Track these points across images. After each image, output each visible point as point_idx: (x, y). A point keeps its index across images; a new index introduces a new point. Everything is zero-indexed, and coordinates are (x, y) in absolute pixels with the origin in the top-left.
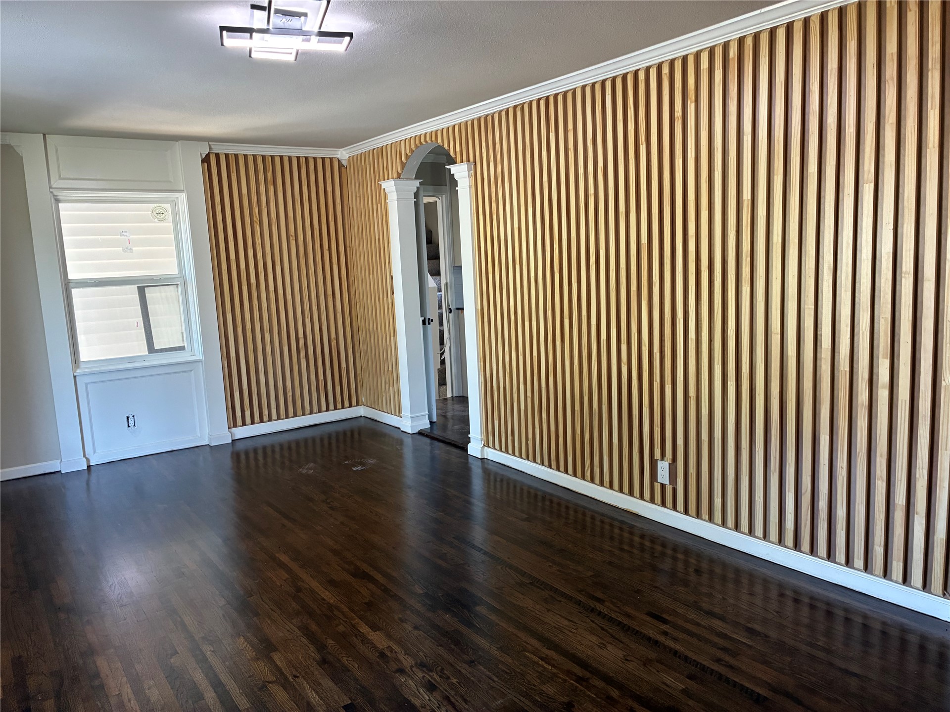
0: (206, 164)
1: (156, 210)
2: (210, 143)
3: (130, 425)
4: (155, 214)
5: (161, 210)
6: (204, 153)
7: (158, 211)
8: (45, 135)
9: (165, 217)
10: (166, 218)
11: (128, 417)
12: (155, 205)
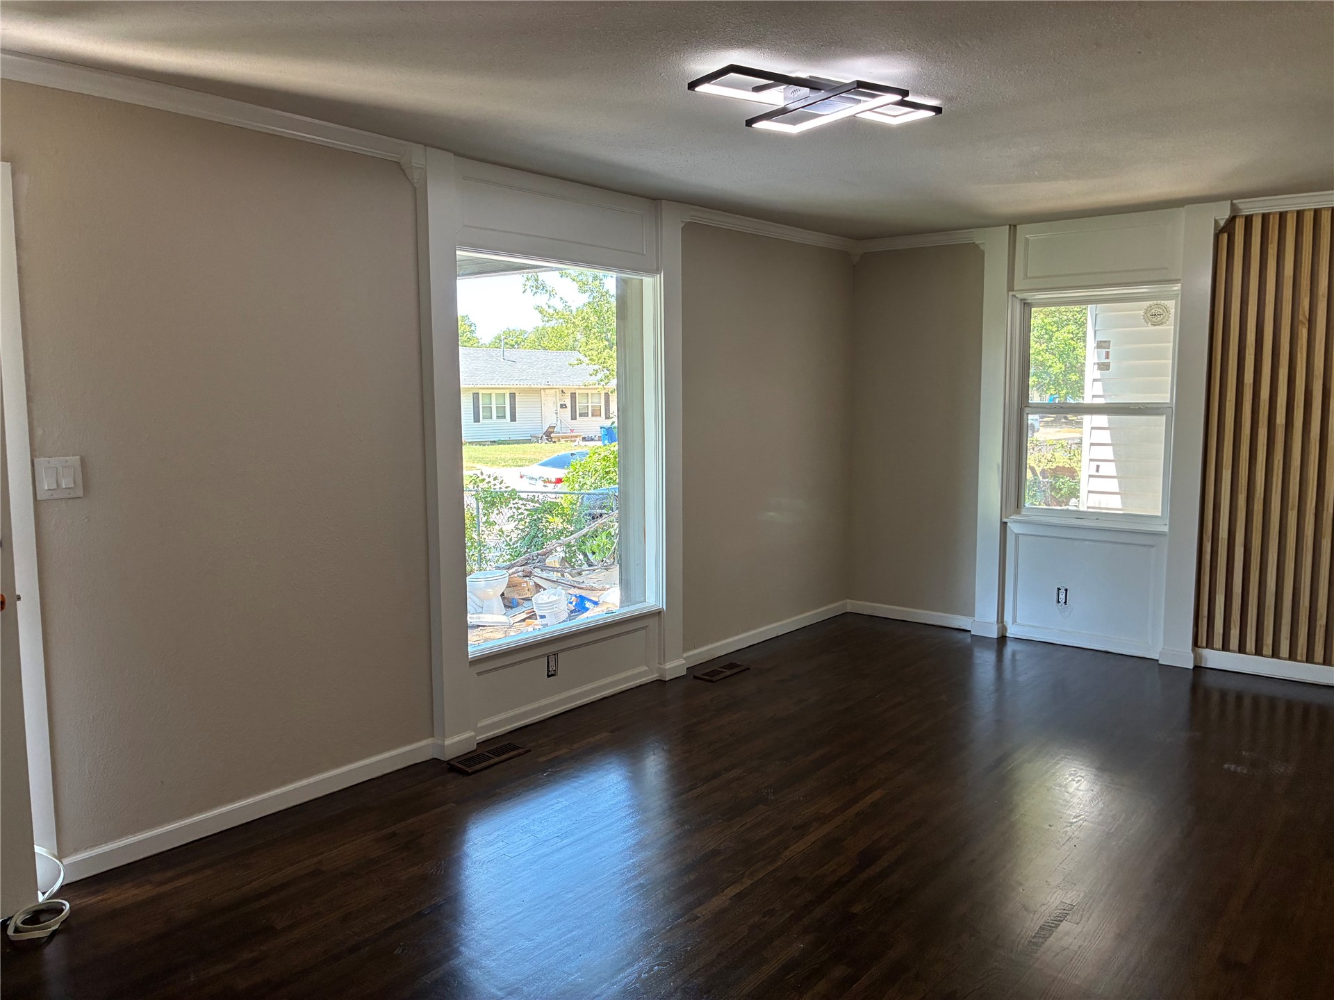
0: (1225, 236)
1: (1151, 310)
2: (1234, 201)
3: (1060, 600)
4: (1149, 315)
5: (1158, 310)
6: (1223, 219)
7: (1153, 311)
8: (1015, 226)
9: (1162, 319)
10: (1164, 320)
11: (1059, 589)
12: (1151, 303)
